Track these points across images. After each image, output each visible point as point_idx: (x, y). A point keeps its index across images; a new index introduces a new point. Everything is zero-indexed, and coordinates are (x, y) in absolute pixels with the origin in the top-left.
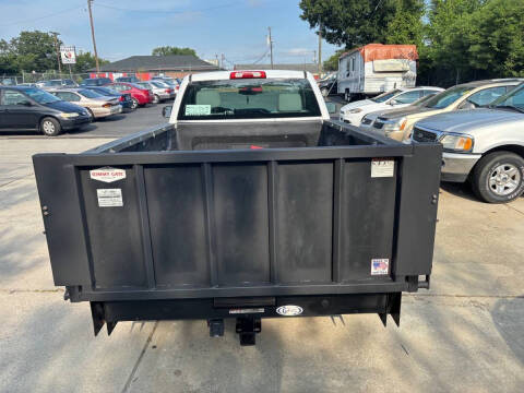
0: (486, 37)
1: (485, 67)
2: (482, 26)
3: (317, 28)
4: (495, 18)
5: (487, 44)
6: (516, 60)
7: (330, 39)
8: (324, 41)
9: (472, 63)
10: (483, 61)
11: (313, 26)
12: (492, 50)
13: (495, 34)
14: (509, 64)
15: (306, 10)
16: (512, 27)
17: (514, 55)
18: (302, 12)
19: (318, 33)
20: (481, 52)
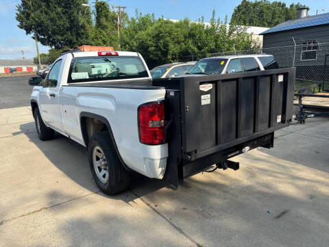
0: (156, 43)
1: (157, 58)
2: (153, 37)
3: (32, 34)
4: (159, 34)
5: (157, 46)
6: (173, 55)
7: (43, 42)
8: (39, 43)
9: (151, 56)
10: (157, 55)
11: (28, 32)
12: (160, 49)
13: (161, 41)
14: (169, 57)
15: (22, 22)
16: (168, 39)
17: (171, 52)
18: (18, 23)
19: (34, 38)
20: (155, 50)
